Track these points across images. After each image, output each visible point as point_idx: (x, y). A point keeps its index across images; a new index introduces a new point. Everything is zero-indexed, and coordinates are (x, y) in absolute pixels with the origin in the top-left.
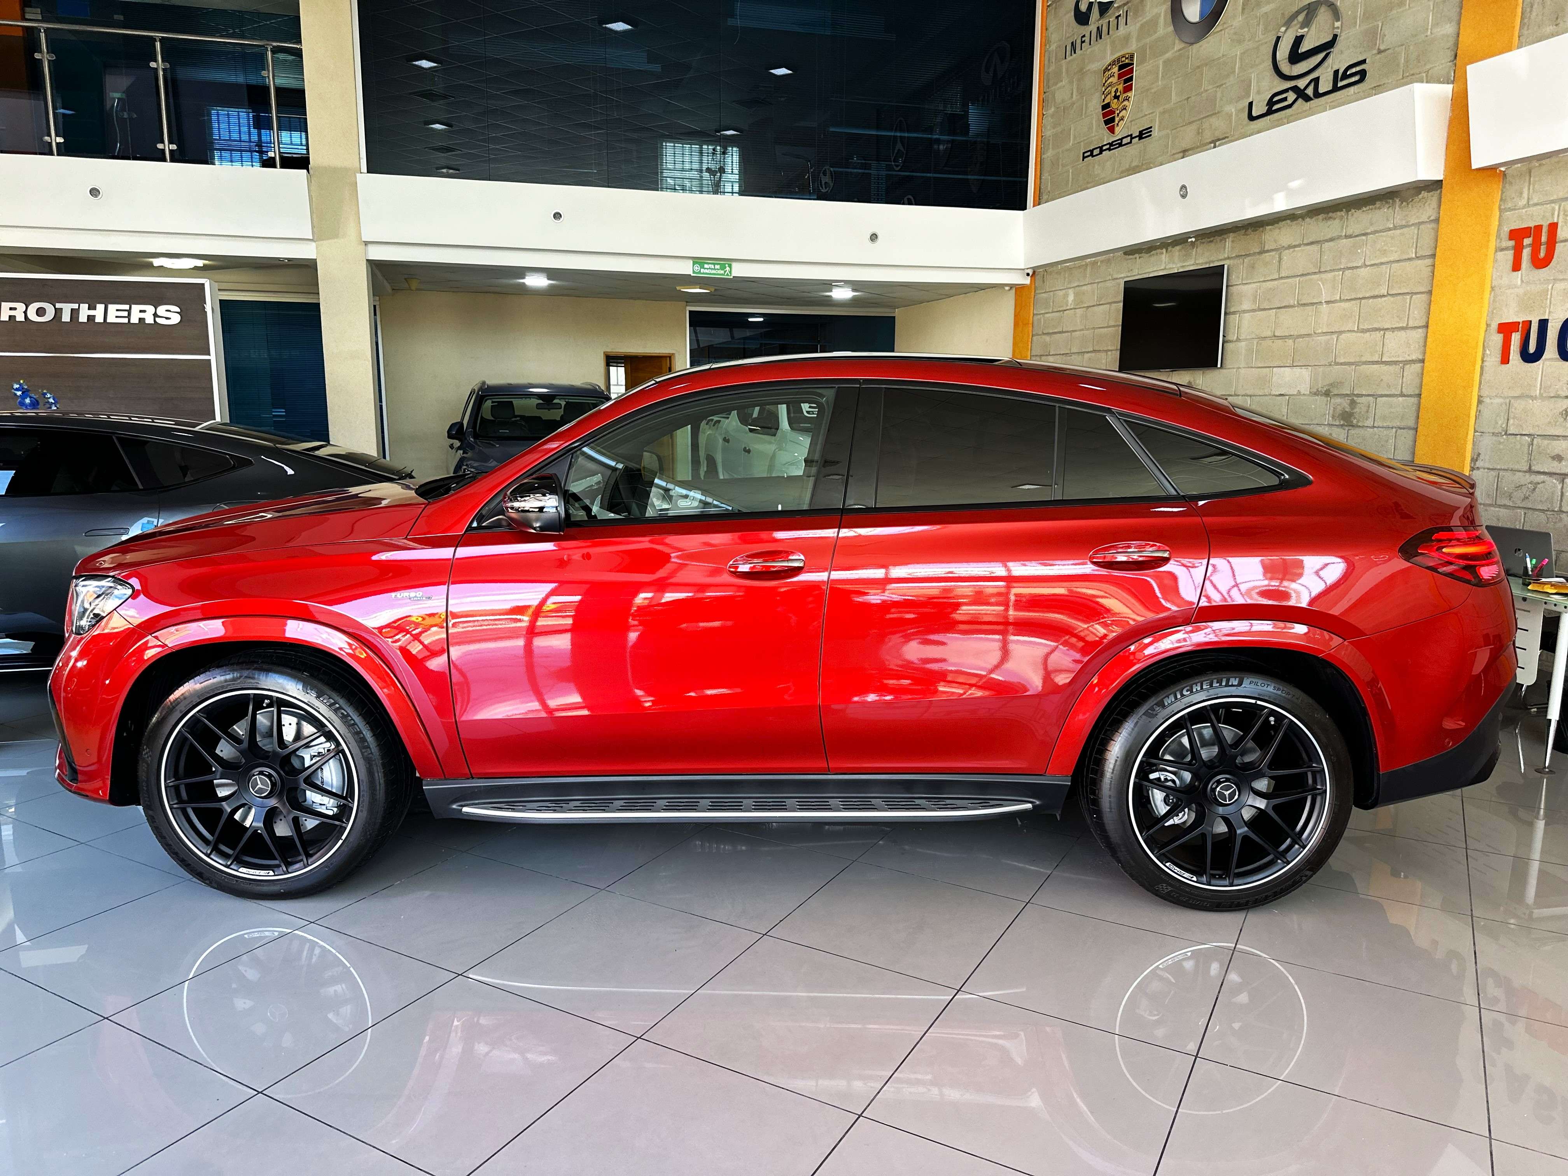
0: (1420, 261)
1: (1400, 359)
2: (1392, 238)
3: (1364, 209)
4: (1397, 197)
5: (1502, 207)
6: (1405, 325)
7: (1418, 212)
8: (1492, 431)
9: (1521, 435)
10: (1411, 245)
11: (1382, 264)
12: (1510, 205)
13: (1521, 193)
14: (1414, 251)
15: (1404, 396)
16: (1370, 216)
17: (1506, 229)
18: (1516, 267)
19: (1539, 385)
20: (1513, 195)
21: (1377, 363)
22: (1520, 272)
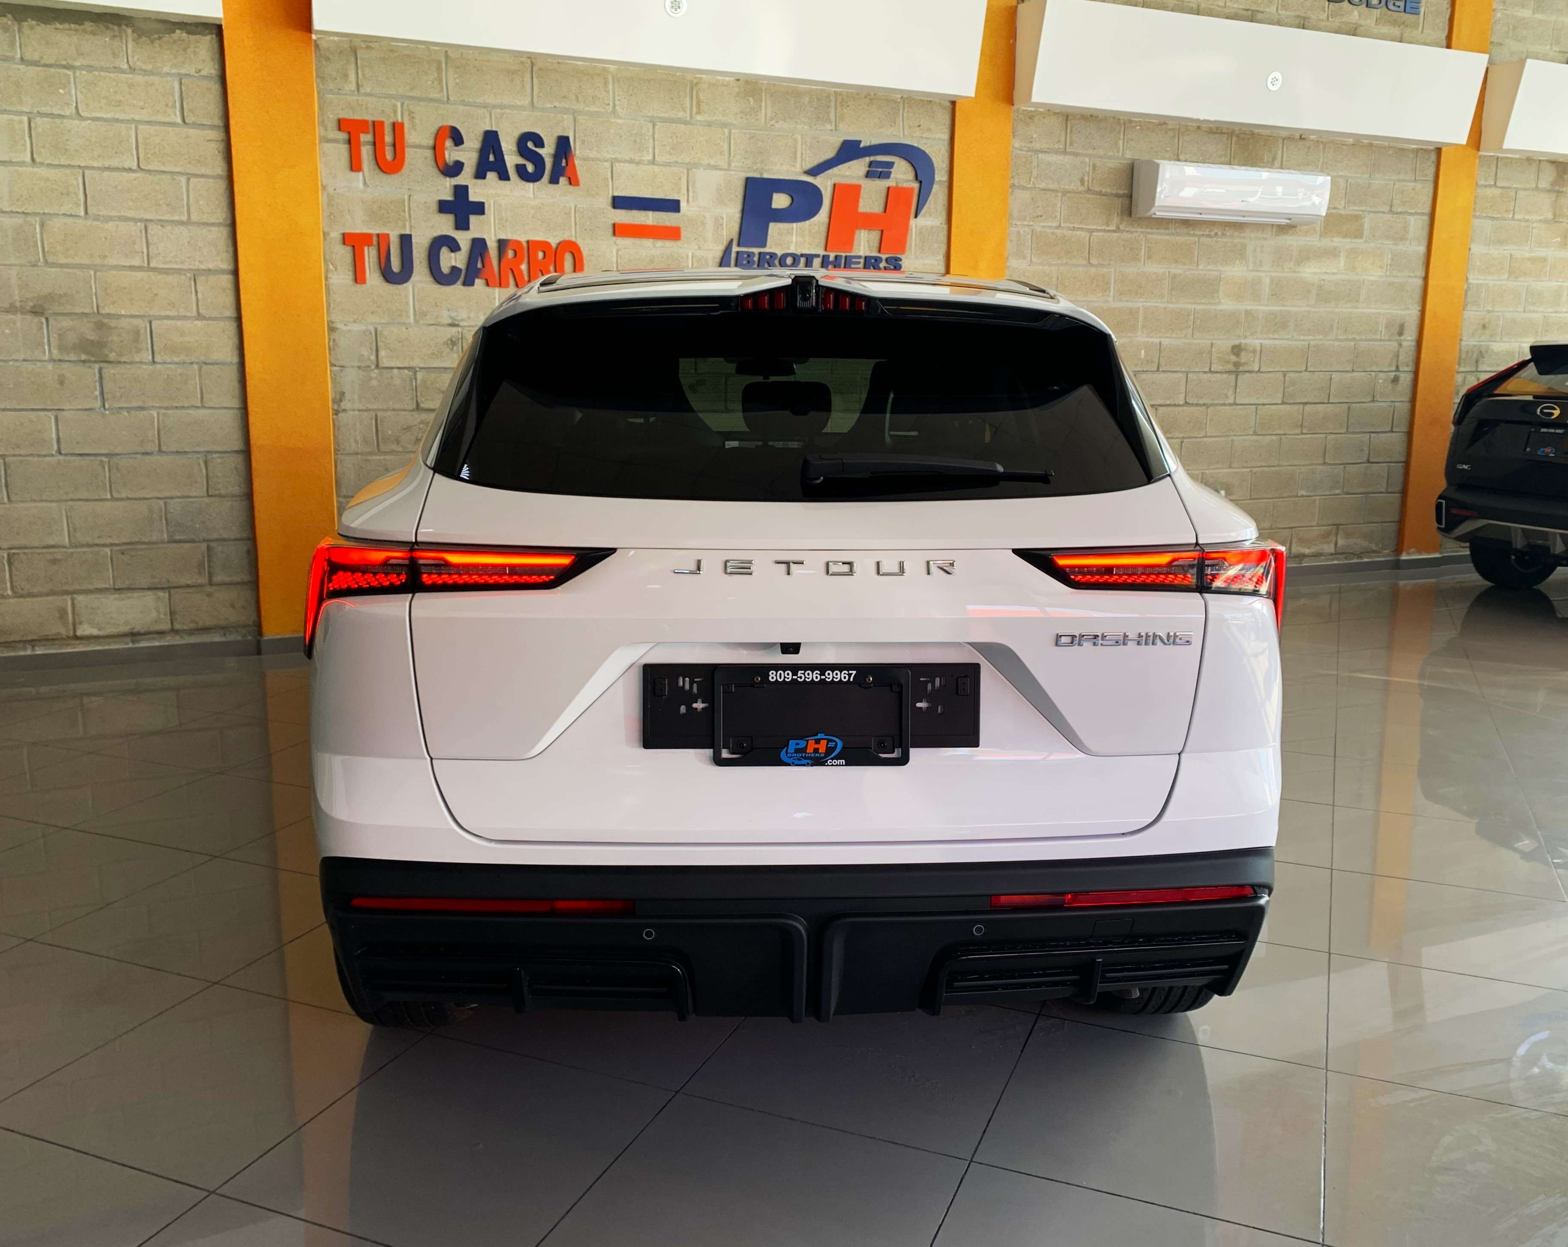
0: (193, 132)
1: (185, 267)
2: (131, 86)
3: (58, 26)
4: (127, 25)
5: (321, 86)
6: (184, 218)
7: (175, 58)
8: (357, 365)
9: (399, 368)
10: (170, 104)
11: (117, 120)
12: (331, 86)
13: (345, 76)
14: (178, 113)
15: (205, 318)
16: (75, 39)
17: (332, 117)
18: (355, 165)
19: (412, 310)
20: (334, 74)
21: (140, 268)
22: (361, 173)
